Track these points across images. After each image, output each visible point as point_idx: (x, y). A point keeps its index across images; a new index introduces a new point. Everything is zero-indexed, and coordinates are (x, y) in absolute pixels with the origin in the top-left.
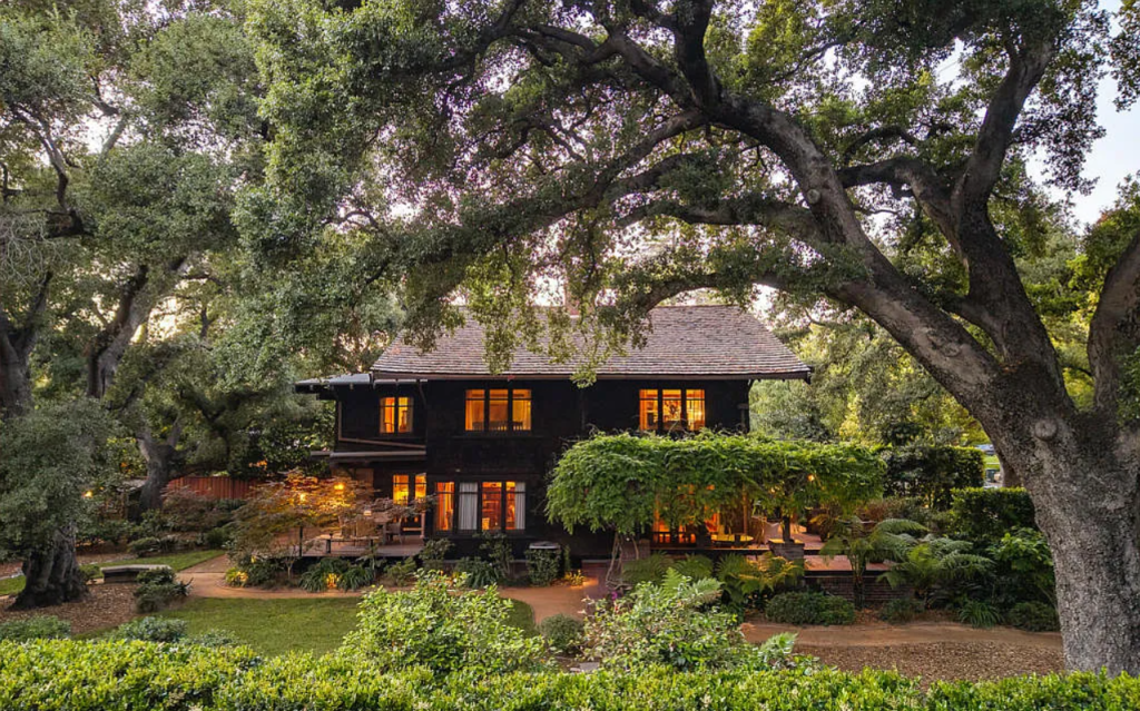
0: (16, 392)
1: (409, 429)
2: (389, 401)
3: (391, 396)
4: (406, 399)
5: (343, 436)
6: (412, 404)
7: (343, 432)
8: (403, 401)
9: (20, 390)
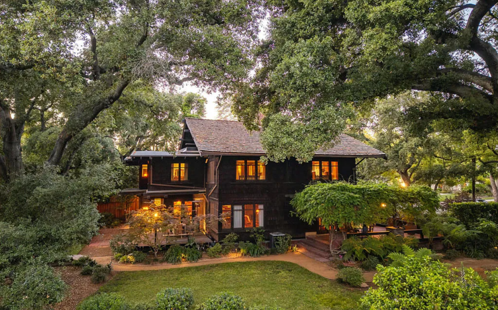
0: (16, 159)
1: (186, 179)
2: (176, 165)
3: (177, 163)
4: (184, 164)
5: (153, 183)
6: (187, 166)
7: (153, 180)
8: (183, 165)
9: (18, 158)
